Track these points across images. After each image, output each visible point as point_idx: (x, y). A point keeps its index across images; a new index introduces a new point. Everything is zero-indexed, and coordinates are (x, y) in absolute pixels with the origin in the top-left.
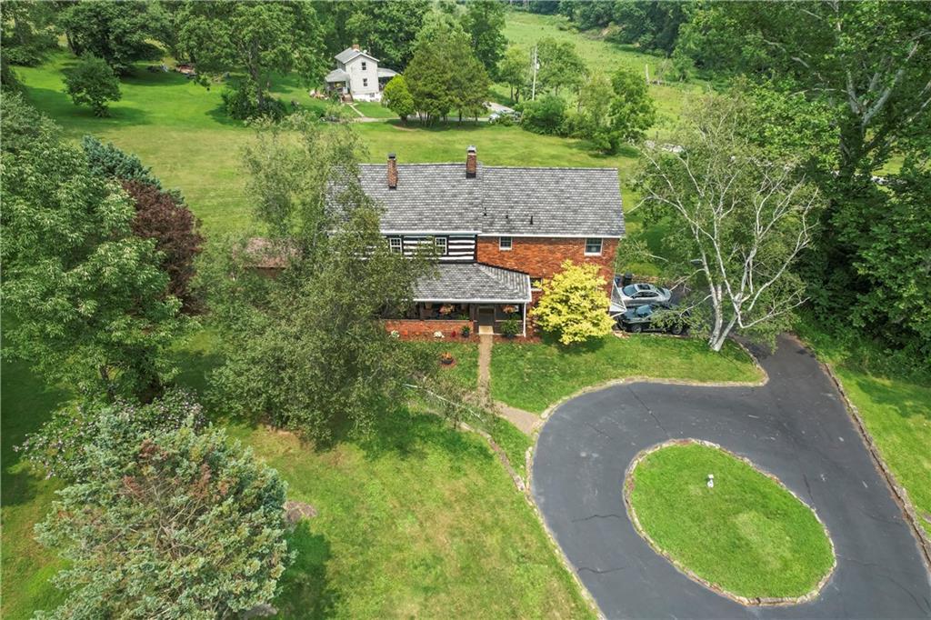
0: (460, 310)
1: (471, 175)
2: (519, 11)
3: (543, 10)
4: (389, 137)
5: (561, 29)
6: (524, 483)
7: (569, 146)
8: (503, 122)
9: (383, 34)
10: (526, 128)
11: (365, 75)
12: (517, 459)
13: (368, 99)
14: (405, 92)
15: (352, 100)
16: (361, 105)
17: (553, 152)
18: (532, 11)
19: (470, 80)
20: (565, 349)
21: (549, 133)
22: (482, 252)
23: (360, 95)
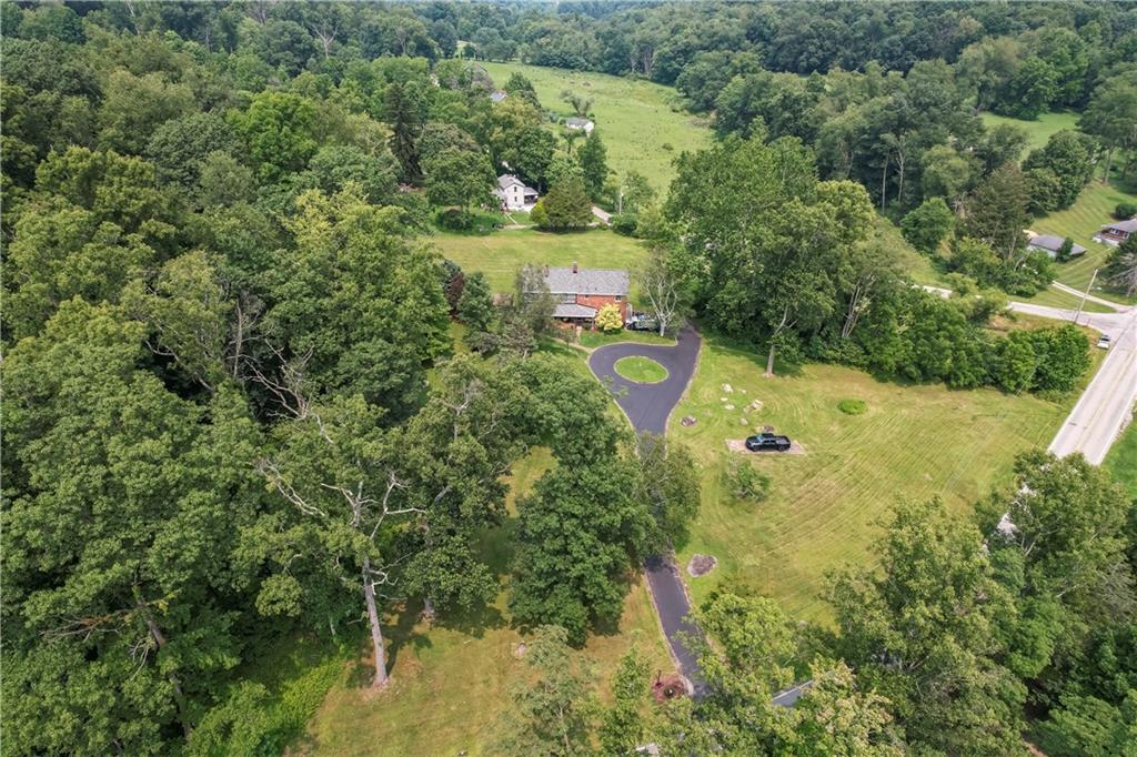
0: (570, 320)
1: (575, 272)
2: (641, 79)
3: (664, 80)
4: (534, 239)
5: (674, 111)
6: (586, 362)
7: (638, 245)
8: (602, 227)
9: (527, 164)
10: (615, 232)
11: (516, 194)
12: (586, 358)
13: (517, 209)
14: (543, 213)
15: (508, 210)
16: (514, 214)
17: (627, 249)
18: (653, 81)
19: (582, 205)
20: (606, 332)
21: (628, 235)
22: (577, 300)
23: (513, 206)
